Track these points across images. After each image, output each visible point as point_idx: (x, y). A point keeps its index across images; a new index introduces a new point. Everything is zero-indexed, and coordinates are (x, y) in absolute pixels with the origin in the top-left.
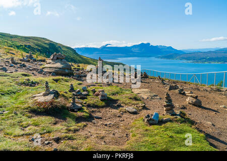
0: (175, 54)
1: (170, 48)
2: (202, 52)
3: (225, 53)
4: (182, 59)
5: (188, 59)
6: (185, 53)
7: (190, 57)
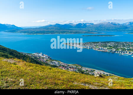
0: (17, 29)
1: (14, 25)
2: (32, 29)
3: (44, 29)
4: (21, 32)
5: (25, 32)
6: (23, 29)
7: (25, 31)
